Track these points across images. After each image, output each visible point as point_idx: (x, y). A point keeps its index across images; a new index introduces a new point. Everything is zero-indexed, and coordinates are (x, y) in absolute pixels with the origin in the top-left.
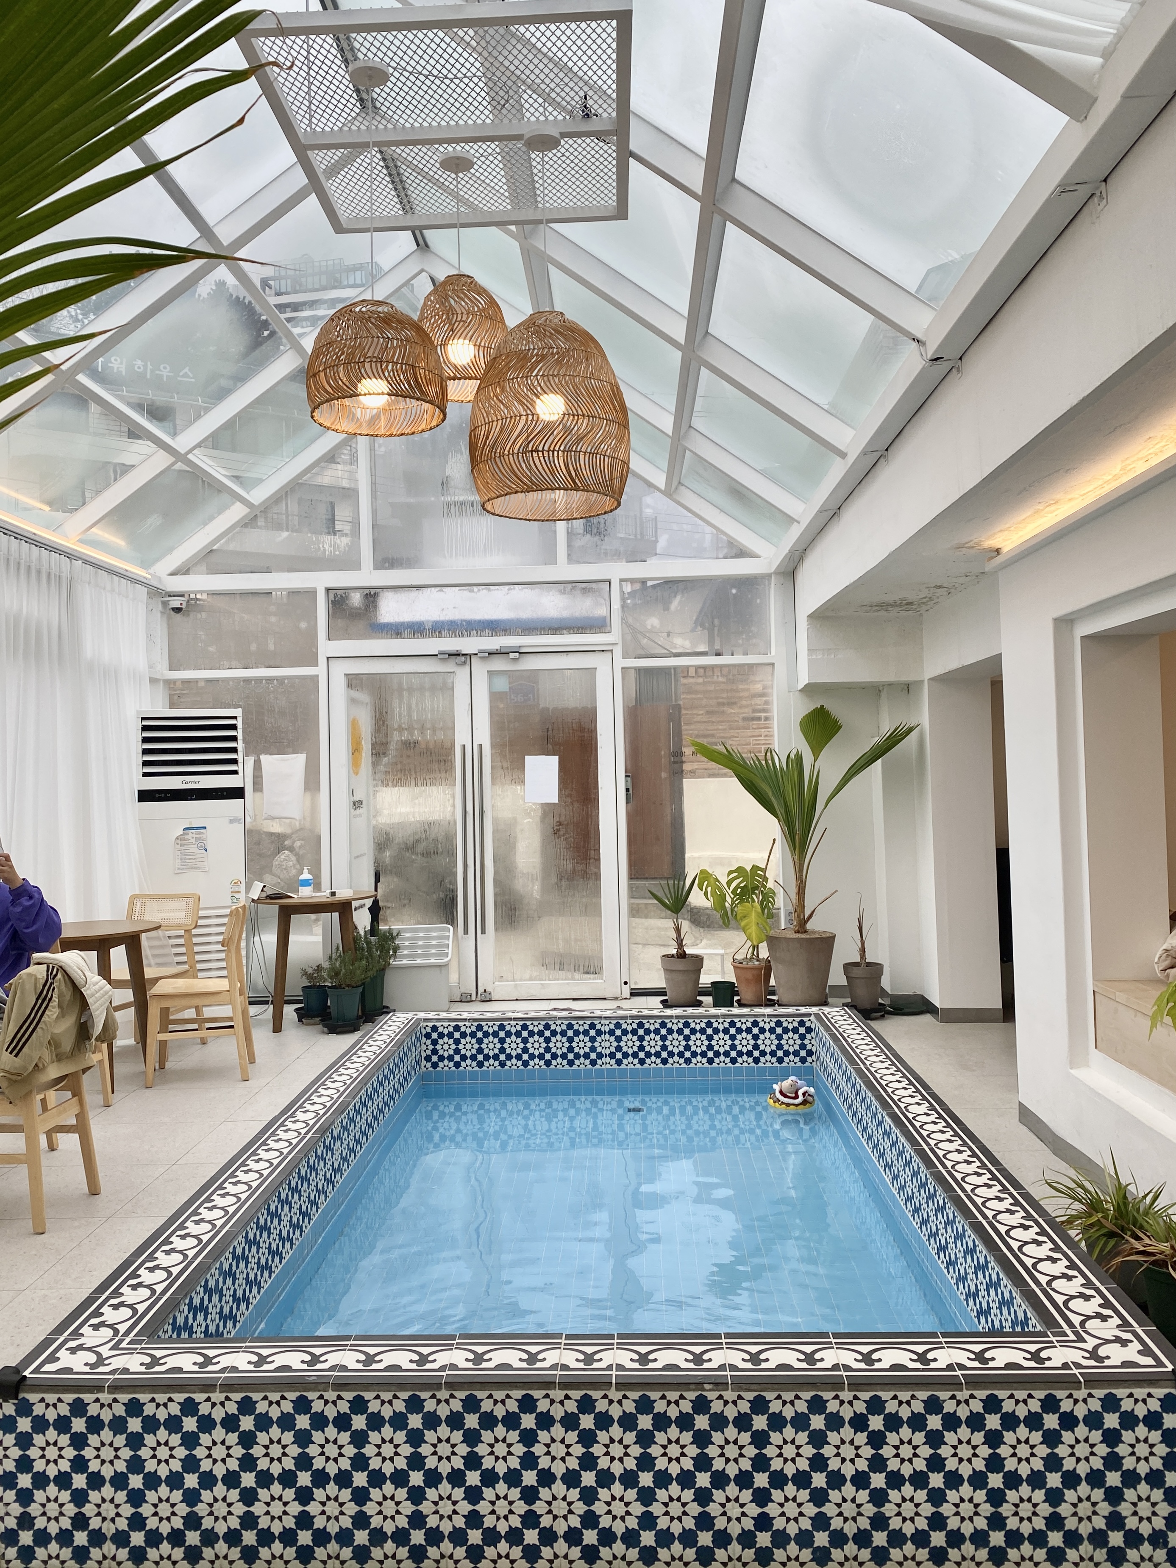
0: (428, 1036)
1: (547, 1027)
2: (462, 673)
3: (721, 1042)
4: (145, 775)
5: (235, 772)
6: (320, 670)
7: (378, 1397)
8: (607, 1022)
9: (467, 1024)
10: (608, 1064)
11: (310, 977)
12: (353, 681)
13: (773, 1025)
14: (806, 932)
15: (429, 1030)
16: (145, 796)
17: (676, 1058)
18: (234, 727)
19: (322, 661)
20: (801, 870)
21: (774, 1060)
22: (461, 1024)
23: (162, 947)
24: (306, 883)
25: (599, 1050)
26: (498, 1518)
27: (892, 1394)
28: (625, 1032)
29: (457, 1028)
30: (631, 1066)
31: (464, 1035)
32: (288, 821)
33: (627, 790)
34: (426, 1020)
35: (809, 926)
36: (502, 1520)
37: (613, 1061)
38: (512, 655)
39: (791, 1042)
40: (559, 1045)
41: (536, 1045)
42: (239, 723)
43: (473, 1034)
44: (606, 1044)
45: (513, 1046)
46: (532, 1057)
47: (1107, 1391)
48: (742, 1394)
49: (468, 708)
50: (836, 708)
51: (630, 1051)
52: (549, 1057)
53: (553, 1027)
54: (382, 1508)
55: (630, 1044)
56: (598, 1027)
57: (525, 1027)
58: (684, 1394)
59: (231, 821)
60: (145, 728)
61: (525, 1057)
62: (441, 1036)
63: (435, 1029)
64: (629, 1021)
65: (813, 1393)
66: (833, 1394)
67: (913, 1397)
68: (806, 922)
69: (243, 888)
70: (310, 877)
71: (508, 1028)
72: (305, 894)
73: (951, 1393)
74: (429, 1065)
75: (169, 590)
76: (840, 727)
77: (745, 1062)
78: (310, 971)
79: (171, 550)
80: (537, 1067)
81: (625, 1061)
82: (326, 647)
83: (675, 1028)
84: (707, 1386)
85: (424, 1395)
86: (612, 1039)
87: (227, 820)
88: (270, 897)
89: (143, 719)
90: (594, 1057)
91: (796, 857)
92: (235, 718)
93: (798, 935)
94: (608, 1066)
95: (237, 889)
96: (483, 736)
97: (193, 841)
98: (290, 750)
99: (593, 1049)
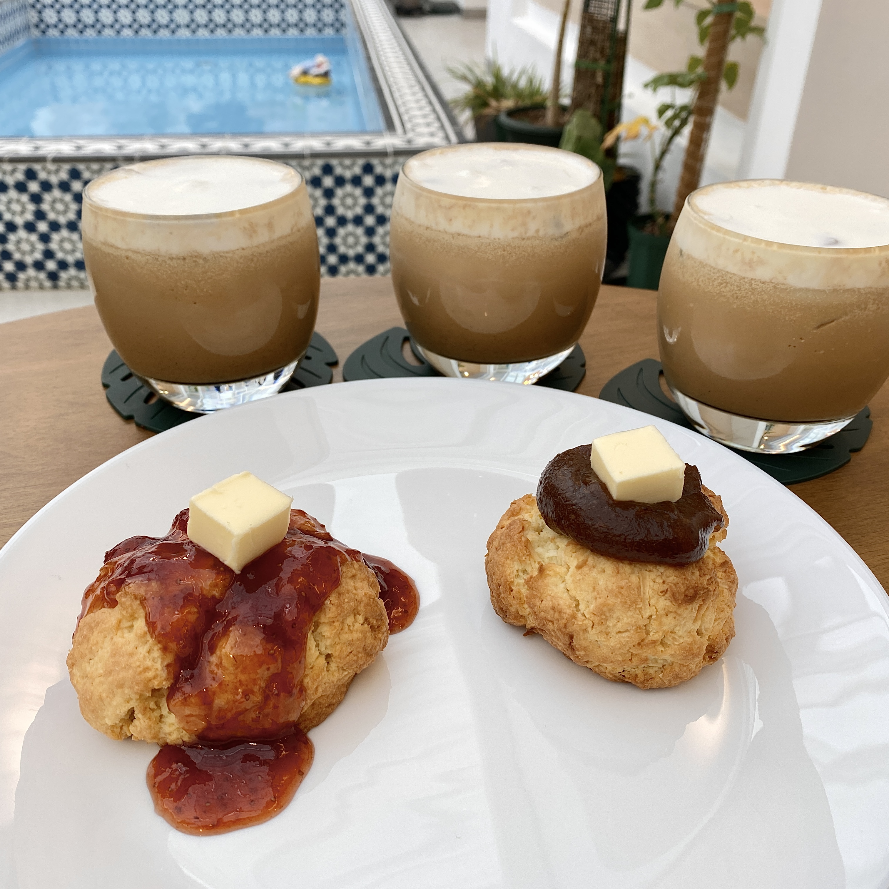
1: (132, 1)
17: (239, 29)
29: (57, 1)
30: (204, 35)
37: (189, 31)
57: (113, 1)
90: (173, 27)
94: (186, 34)
99: (172, 21)
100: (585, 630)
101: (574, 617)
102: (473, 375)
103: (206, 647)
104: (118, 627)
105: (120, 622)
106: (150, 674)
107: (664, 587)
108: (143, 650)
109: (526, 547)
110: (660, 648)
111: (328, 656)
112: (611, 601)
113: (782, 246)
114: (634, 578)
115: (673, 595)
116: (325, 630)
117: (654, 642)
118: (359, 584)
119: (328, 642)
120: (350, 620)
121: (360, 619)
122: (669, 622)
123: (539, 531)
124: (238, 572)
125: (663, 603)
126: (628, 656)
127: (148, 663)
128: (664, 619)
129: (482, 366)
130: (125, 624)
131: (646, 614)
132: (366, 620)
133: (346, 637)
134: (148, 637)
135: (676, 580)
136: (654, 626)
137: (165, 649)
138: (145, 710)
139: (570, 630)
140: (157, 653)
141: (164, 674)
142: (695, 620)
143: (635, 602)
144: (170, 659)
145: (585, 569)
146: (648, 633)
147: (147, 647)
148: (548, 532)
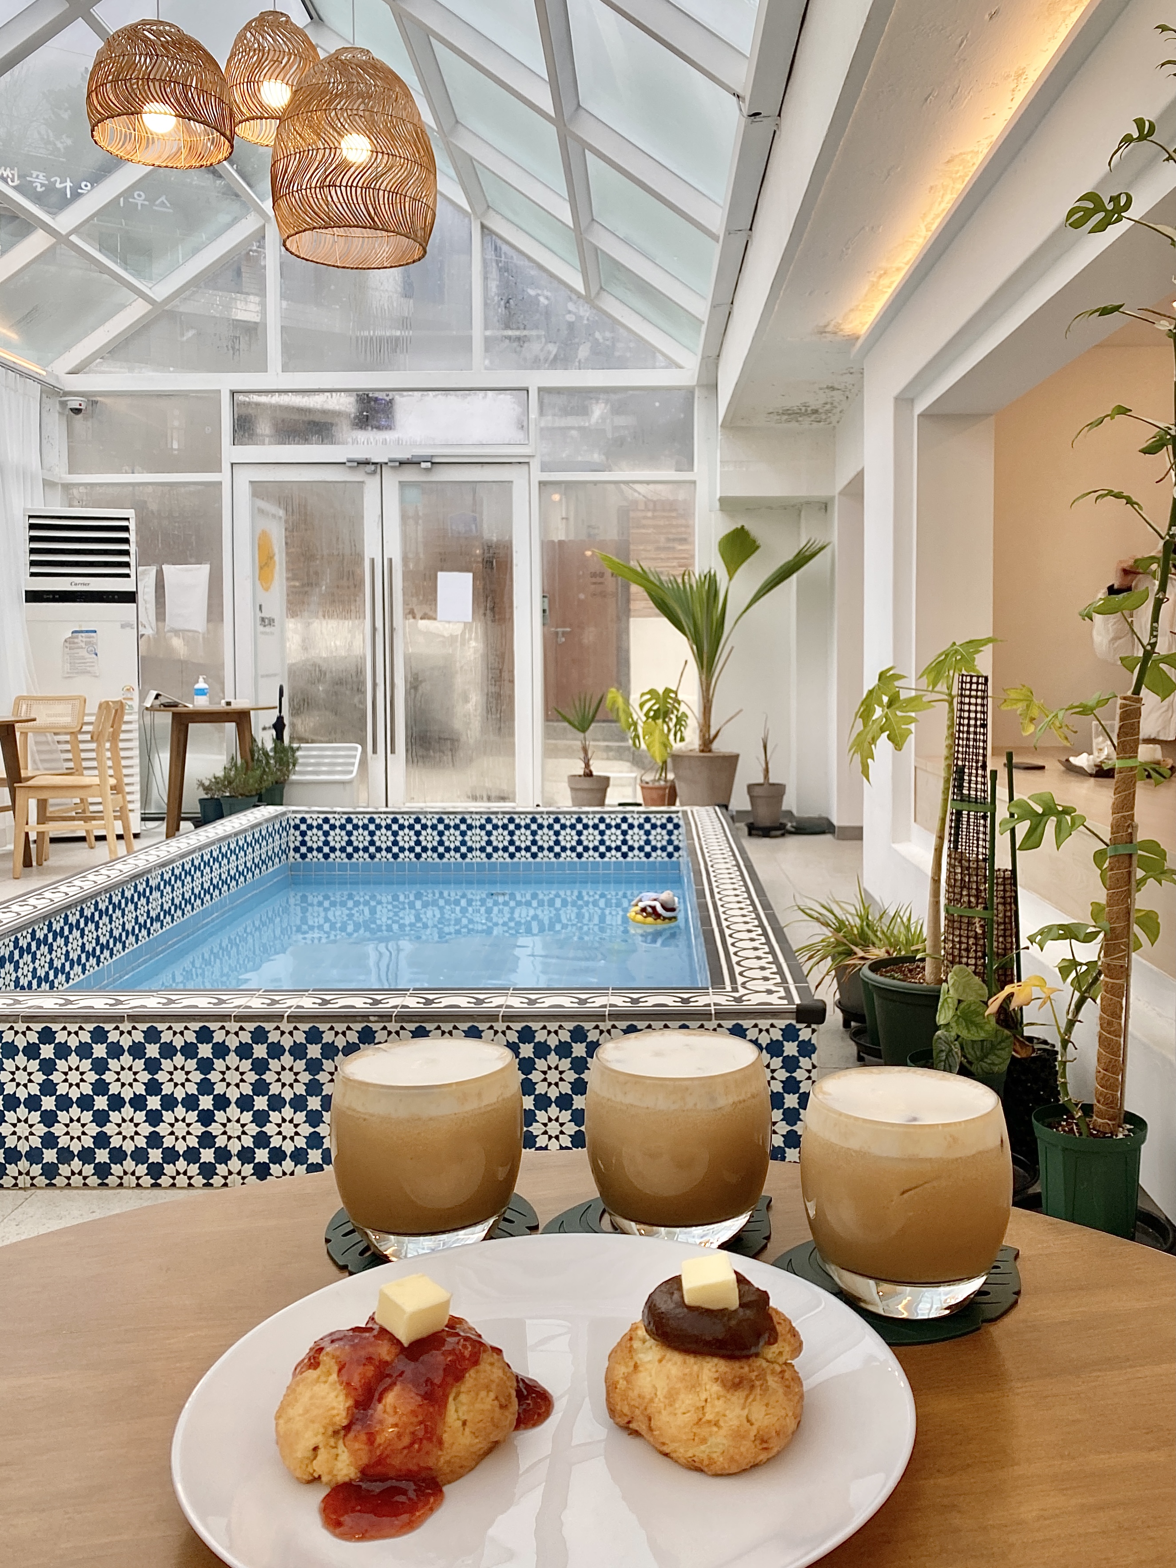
0: (297, 827)
1: (417, 820)
2: (372, 484)
3: (591, 838)
4: (33, 575)
5: (127, 576)
6: (224, 477)
7: (64, 1028)
8: (478, 817)
9: (337, 816)
10: (478, 857)
11: (207, 789)
12: (259, 489)
13: (642, 821)
14: (710, 751)
15: (298, 822)
16: (33, 597)
17: (546, 852)
18: (126, 529)
19: (226, 466)
20: (708, 689)
21: (642, 854)
22: (329, 816)
23: (51, 752)
24: (202, 692)
25: (469, 844)
26: (177, 1139)
27: (541, 1024)
28: (496, 827)
29: (326, 820)
30: (501, 860)
31: (333, 827)
32: (190, 634)
33: (544, 611)
34: (294, 812)
35: (715, 746)
36: (181, 1140)
37: (483, 855)
38: (423, 465)
39: (659, 837)
40: (429, 838)
41: (407, 838)
42: (132, 525)
43: (343, 827)
44: (476, 838)
45: (383, 838)
46: (402, 849)
47: (735, 1022)
48: (404, 1025)
49: (378, 520)
50: (754, 528)
51: (501, 846)
52: (418, 850)
53: (423, 821)
54: (69, 1129)
55: (500, 838)
56: (469, 821)
57: (395, 821)
58: (351, 1025)
59: (123, 626)
60: (32, 527)
61: (395, 849)
62: (310, 827)
63: (303, 820)
64: (500, 816)
65: (470, 1024)
66: (488, 1025)
67: (560, 1027)
68: (711, 741)
69: (136, 695)
70: (206, 686)
71: (378, 821)
72: (201, 703)
73: (594, 1024)
74: (298, 855)
75: (67, 389)
76: (758, 547)
77: (613, 857)
78: (207, 783)
79: (68, 348)
80: (407, 860)
81: (495, 855)
82: (230, 452)
83: (545, 823)
84: (372, 1018)
85: (108, 1027)
86: (483, 833)
87: (118, 625)
88: (167, 706)
89: (30, 517)
90: (464, 851)
91: (704, 677)
92: (128, 519)
93: (702, 754)
94: (478, 860)
95: (129, 696)
96: (394, 551)
97: (83, 645)
98: (193, 560)
99: (463, 843)
100: (660, 1412)
101: (652, 1400)
102: (648, 1234)
103: (376, 1396)
104: (317, 1380)
105: (319, 1377)
106: (335, 1412)
107: (716, 1375)
108: (333, 1395)
109: (630, 1351)
110: (715, 1429)
111: (464, 1423)
112: (679, 1385)
113: (865, 1120)
114: (696, 1368)
115: (722, 1381)
116: (463, 1398)
117: (709, 1422)
118: (495, 1370)
119: (465, 1408)
120: (483, 1394)
121: (492, 1395)
122: (720, 1404)
123: (644, 1341)
124: (406, 1345)
125: (716, 1388)
126: (691, 1436)
127: (335, 1404)
128: (716, 1402)
129: (655, 1228)
130: (323, 1379)
131: (703, 1397)
132: (497, 1398)
133: (478, 1406)
134: (338, 1385)
135: (727, 1370)
136: (708, 1409)
137: (347, 1395)
138: (327, 1445)
139: (649, 1411)
140: (342, 1398)
141: (344, 1414)
142: (743, 1408)
143: (693, 1386)
144: (350, 1402)
145: (664, 1362)
146: (704, 1414)
147: (334, 1394)
148: (651, 1342)
